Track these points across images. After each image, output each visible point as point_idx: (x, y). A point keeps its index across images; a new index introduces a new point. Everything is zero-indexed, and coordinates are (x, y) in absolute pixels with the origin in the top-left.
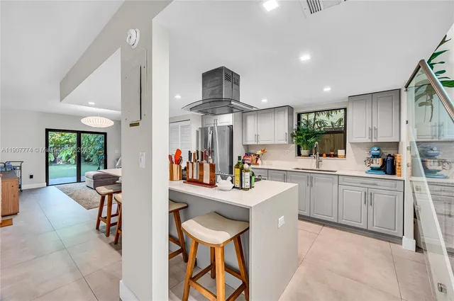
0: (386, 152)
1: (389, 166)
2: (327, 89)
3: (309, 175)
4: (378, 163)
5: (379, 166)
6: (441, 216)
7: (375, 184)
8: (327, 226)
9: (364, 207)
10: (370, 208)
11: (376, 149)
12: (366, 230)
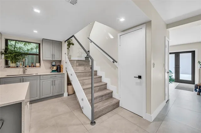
0: (58, 64)
1: (59, 69)
2: (35, 31)
3: (21, 78)
4: (55, 68)
5: (55, 69)
6: (80, 81)
7: (56, 77)
8: (34, 103)
9: (52, 87)
10: (54, 87)
11: (54, 63)
12: (53, 96)
